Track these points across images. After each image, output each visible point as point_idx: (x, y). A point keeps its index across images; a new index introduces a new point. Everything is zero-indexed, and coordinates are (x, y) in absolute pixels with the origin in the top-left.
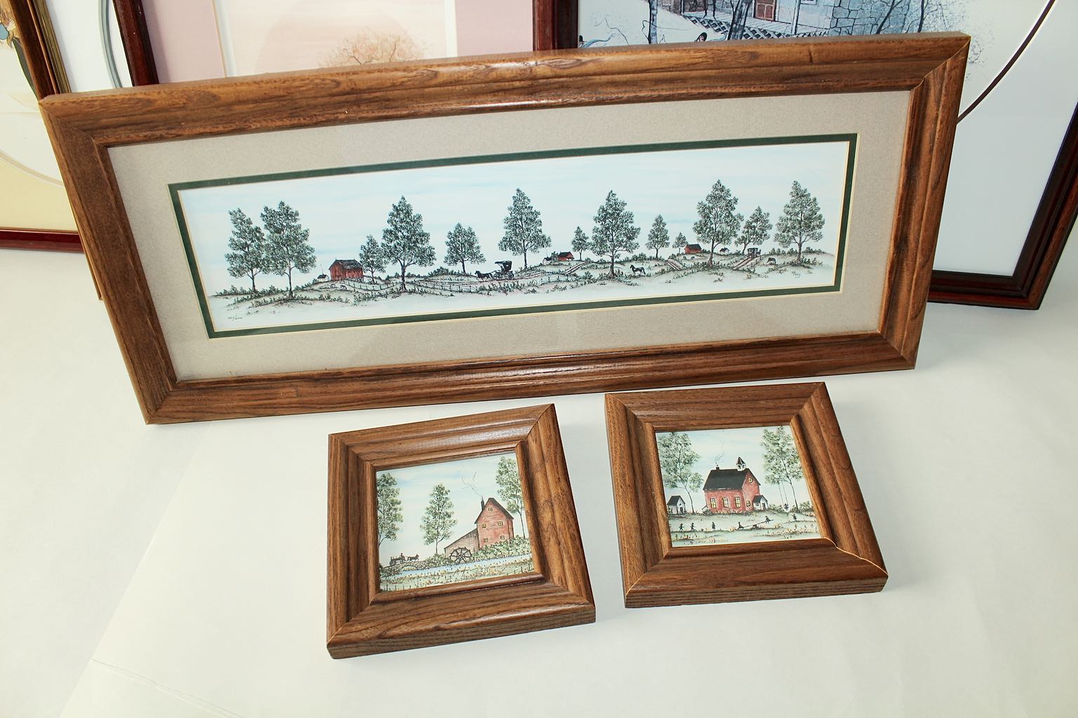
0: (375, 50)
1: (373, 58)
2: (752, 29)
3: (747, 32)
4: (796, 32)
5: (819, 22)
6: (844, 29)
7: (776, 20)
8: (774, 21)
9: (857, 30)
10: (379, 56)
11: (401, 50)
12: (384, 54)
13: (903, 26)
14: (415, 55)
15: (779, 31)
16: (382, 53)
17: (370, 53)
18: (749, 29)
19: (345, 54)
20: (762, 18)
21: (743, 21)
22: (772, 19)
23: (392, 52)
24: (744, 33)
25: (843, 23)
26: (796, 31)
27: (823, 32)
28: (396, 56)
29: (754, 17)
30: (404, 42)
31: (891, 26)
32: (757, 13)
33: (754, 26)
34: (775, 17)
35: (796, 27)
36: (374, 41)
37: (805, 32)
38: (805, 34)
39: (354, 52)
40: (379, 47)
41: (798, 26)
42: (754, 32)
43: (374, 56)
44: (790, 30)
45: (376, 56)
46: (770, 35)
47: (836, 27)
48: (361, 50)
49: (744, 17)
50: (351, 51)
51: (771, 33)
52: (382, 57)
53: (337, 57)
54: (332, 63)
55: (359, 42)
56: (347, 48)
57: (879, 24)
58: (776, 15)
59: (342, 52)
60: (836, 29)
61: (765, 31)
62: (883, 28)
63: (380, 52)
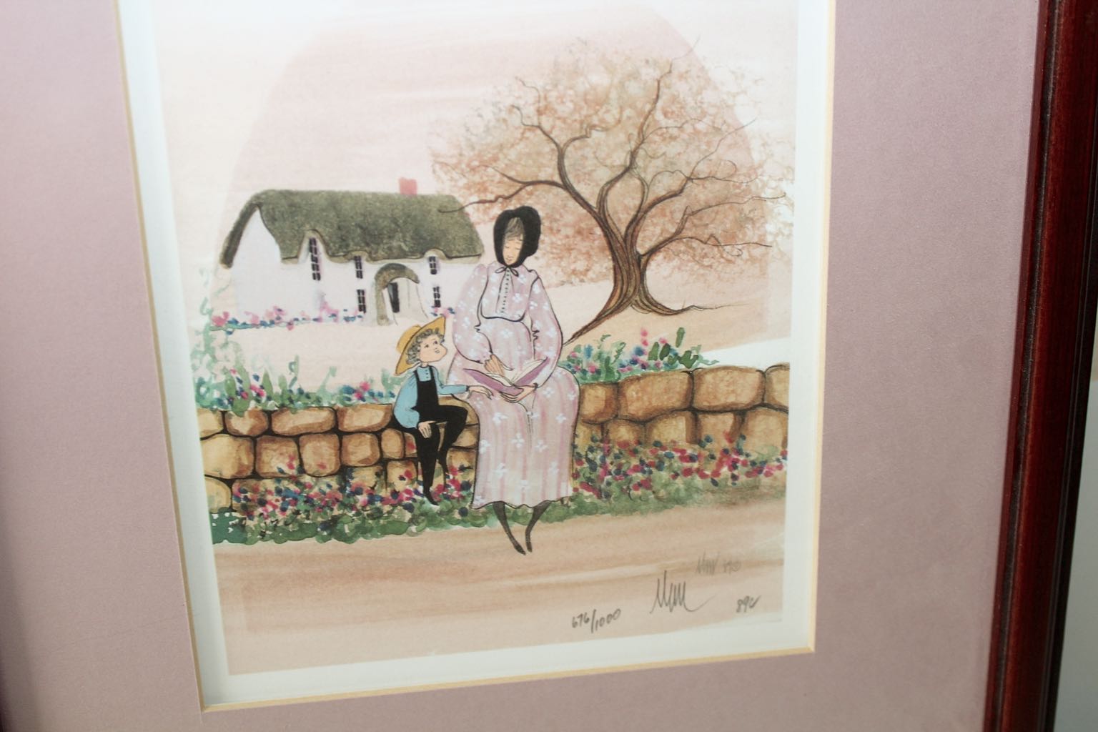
0: (601, 105)
1: (593, 127)
10: (610, 119)
11: (674, 99)
12: (628, 112)
14: (712, 111)
16: (622, 109)
17: (584, 112)
19: (515, 120)
23: (648, 107)
28: (658, 115)
30: (683, 77)
36: (599, 79)
39: (539, 112)
40: (613, 94)
43: (595, 120)
45: (602, 121)
48: (560, 108)
50: (530, 110)
52: (619, 122)
53: (488, 130)
55: (556, 85)
56: (521, 103)
59: (504, 115)
63: (615, 112)
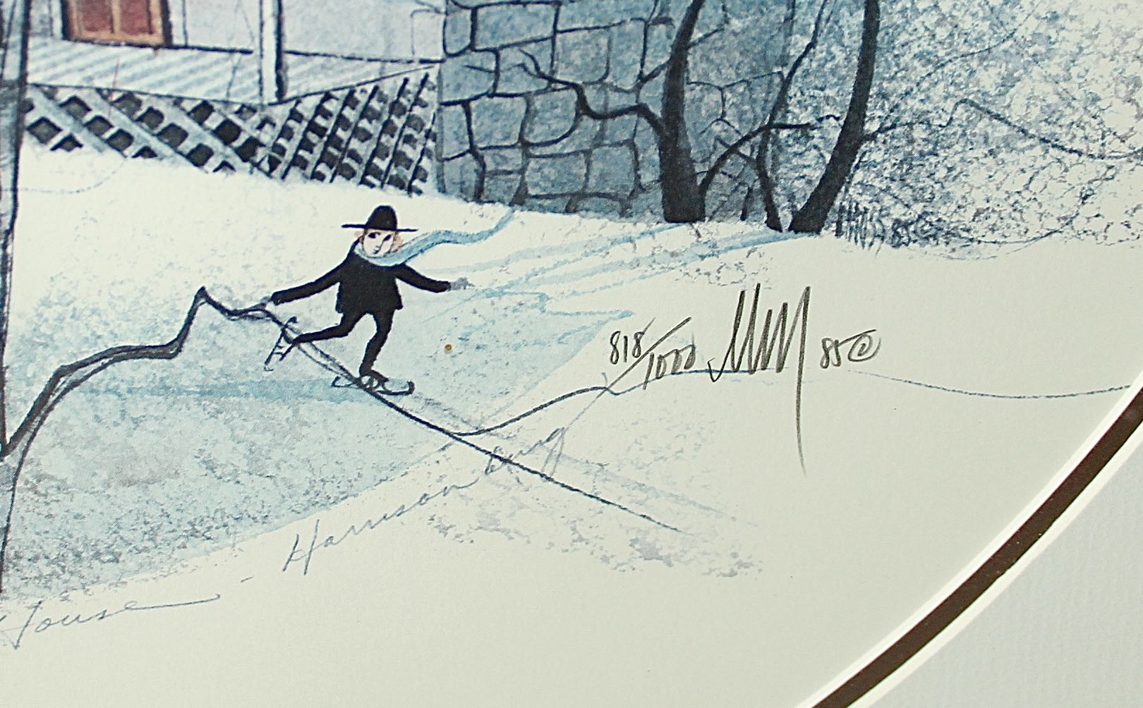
2: (63, 96)
3: (42, 108)
4: (280, 93)
5: (386, 29)
6: (512, 57)
7: (177, 41)
8: (168, 44)
9: (575, 56)
13: (790, 19)
15: (199, 93)
18: (51, 93)
20: (104, 35)
21: (13, 58)
22: (157, 39)
24: (31, 118)
25: (506, 29)
26: (280, 82)
27: (415, 79)
29: (67, 34)
31: (736, 24)
32: (75, 15)
33: (75, 80)
34: (167, 27)
35: (279, 65)
37: (326, 83)
38: (328, 96)
41: (289, 59)
42: (76, 106)
44: (251, 82)
46: (160, 116)
47: (472, 47)
49: (15, 38)
51: (161, 106)
57: (678, 18)
58: (175, 18)
60: (476, 59)
61: (129, 101)
62: (697, 35)
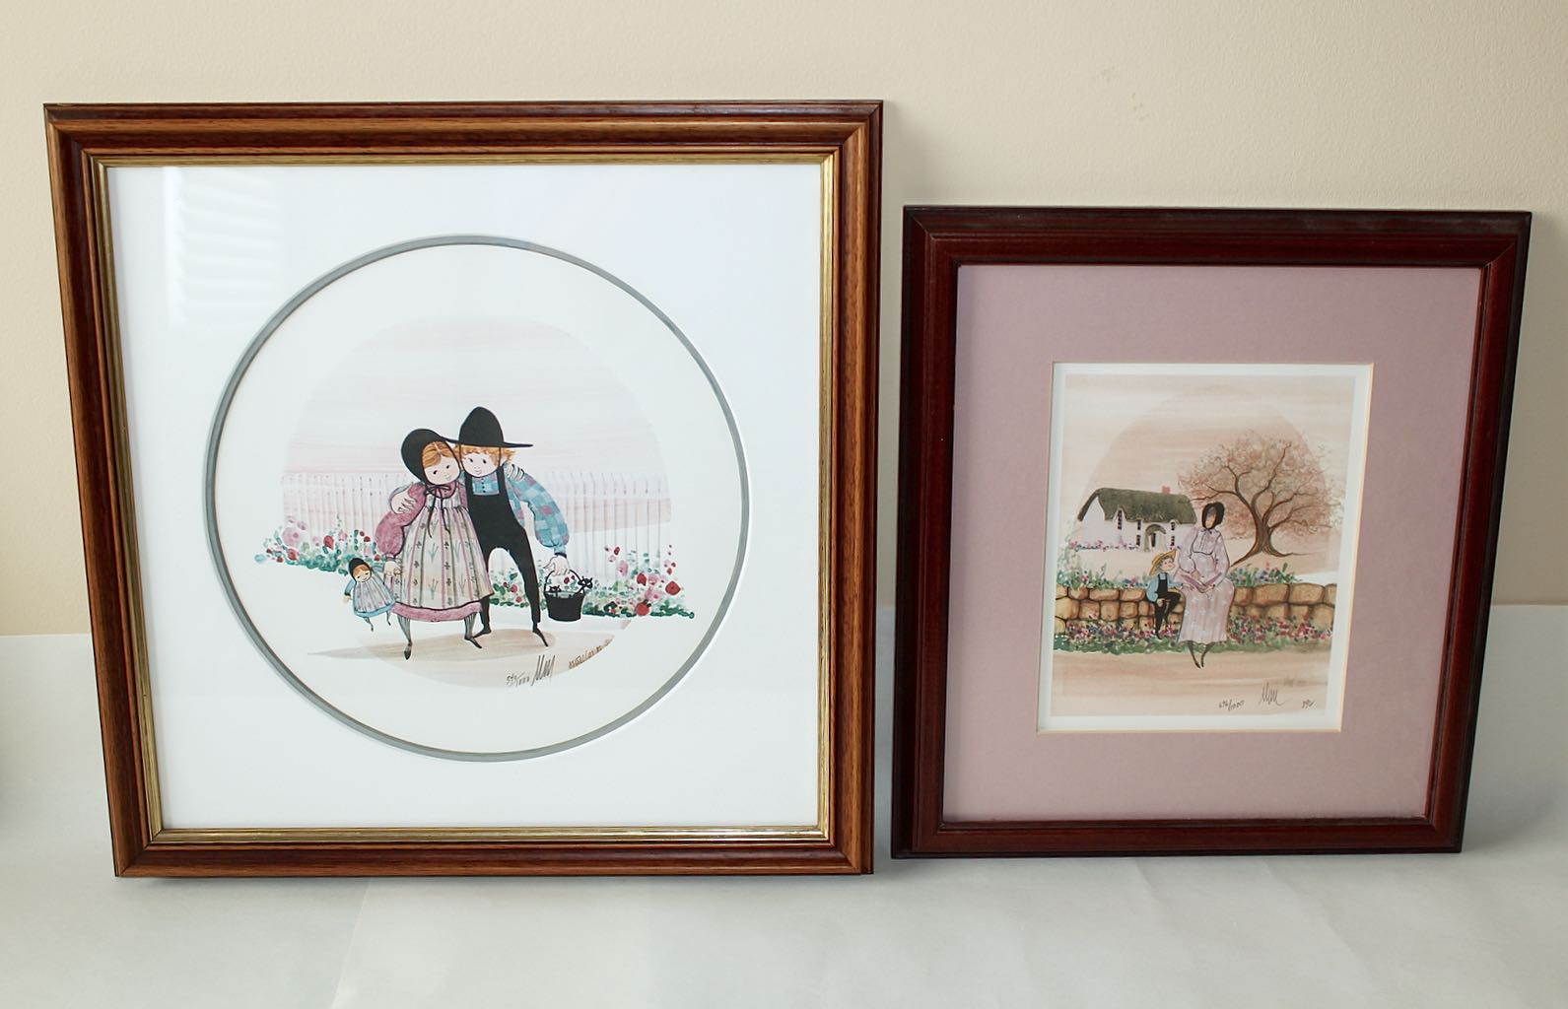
0: (1257, 458)
1: (1252, 468)
10: (1261, 465)
11: (1292, 458)
12: (1269, 463)
14: (1308, 464)
16: (1266, 461)
17: (1250, 461)
19: (1218, 464)
23: (1279, 461)
28: (1283, 465)
30: (1296, 448)
36: (1257, 447)
39: (1229, 461)
40: (1263, 454)
43: (1254, 465)
45: (1256, 465)
48: (1238, 459)
50: (1225, 460)
52: (1265, 467)
53: (1205, 467)
54: (1197, 475)
55: (1238, 449)
56: (1221, 456)
59: (1212, 461)
63: (1264, 462)
